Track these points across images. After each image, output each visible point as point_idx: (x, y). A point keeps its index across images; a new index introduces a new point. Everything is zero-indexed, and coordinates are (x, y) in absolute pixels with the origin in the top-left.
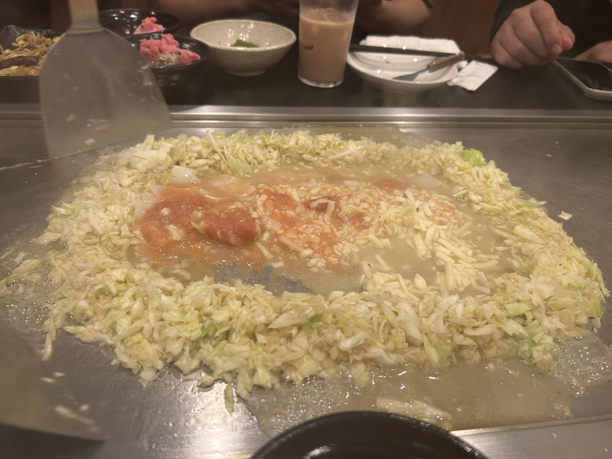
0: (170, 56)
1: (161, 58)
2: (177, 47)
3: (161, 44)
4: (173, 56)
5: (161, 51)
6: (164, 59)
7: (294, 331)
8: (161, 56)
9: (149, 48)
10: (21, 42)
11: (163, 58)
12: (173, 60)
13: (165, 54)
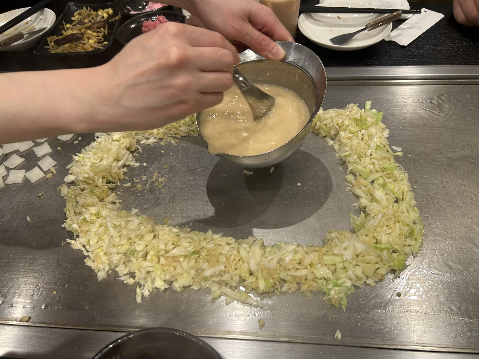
7: (181, 259)
9: (148, 28)
10: (77, 17)
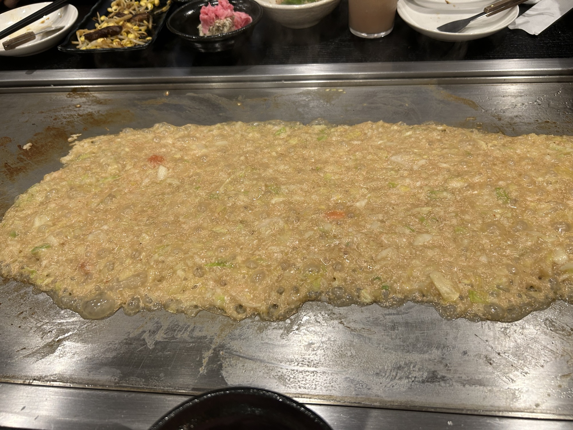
0: (225, 20)
1: (217, 24)
2: (231, 10)
3: (217, 10)
4: (227, 20)
5: (217, 17)
6: (220, 25)
8: (217, 22)
9: (207, 14)
10: (115, 7)
11: (219, 23)
12: (228, 24)
13: (221, 19)
